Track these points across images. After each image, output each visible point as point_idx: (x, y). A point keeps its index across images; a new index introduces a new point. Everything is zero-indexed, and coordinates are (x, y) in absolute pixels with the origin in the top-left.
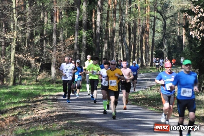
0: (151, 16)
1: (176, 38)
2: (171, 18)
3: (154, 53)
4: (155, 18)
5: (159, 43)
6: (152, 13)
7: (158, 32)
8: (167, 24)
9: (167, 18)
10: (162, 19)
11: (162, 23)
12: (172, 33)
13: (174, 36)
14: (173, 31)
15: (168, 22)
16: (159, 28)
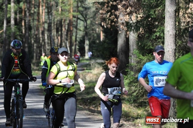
0: (74, 17)
1: (95, 35)
2: (91, 19)
3: (77, 47)
4: (78, 18)
5: (82, 39)
6: (75, 14)
7: (80, 30)
8: (88, 24)
9: (88, 19)
10: (84, 20)
11: (84, 23)
12: (92, 32)
13: (94, 34)
14: (93, 30)
15: (89, 22)
16: (82, 27)
